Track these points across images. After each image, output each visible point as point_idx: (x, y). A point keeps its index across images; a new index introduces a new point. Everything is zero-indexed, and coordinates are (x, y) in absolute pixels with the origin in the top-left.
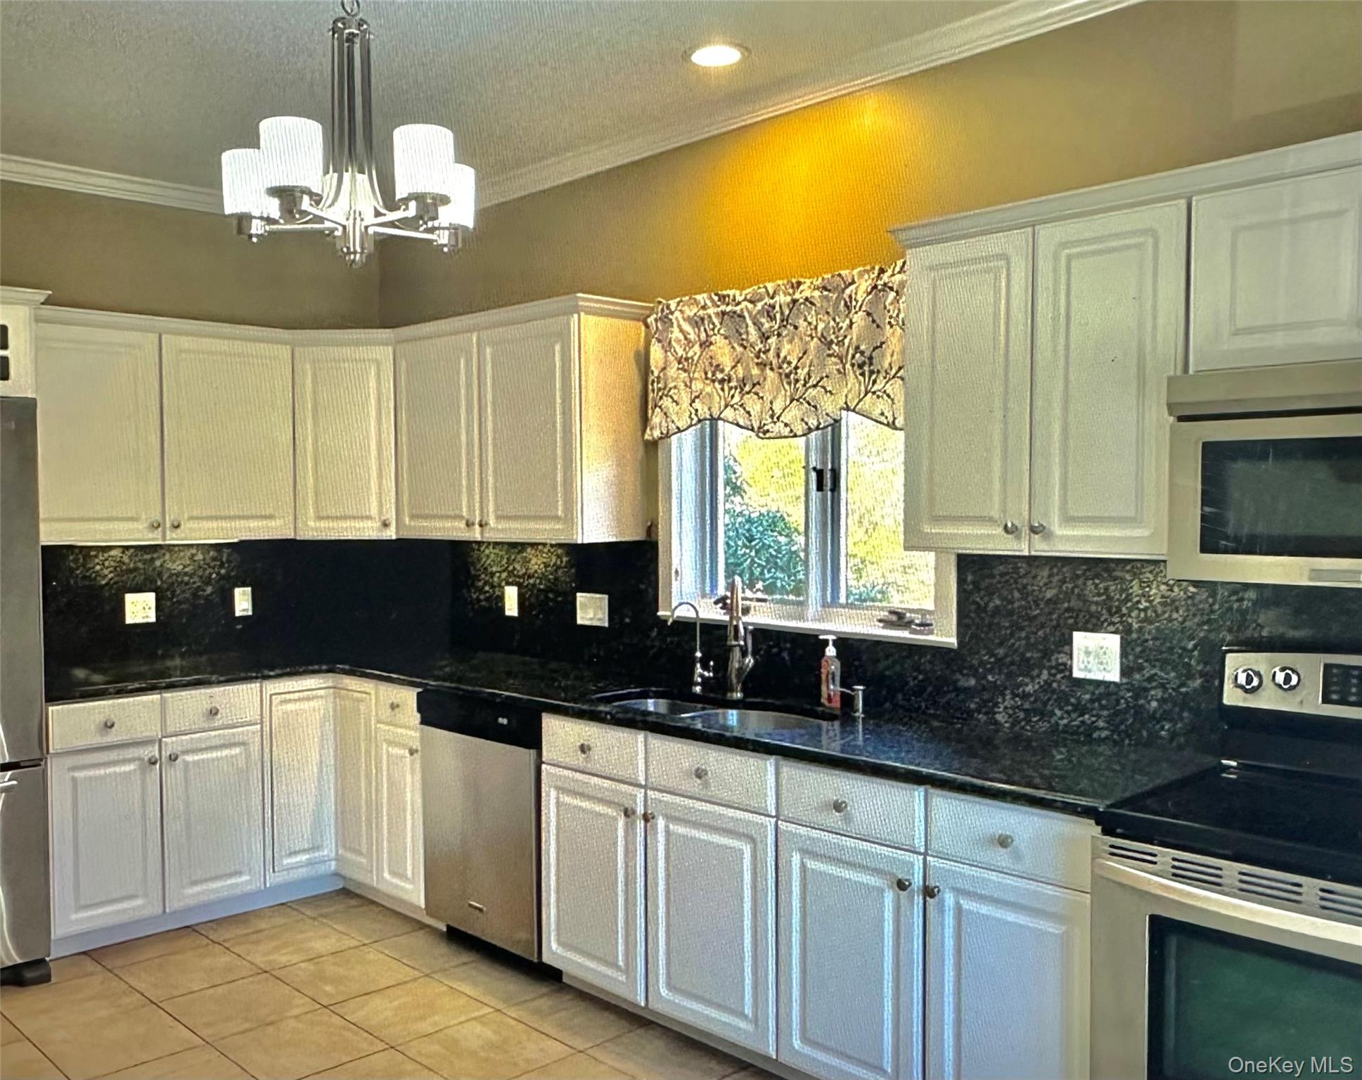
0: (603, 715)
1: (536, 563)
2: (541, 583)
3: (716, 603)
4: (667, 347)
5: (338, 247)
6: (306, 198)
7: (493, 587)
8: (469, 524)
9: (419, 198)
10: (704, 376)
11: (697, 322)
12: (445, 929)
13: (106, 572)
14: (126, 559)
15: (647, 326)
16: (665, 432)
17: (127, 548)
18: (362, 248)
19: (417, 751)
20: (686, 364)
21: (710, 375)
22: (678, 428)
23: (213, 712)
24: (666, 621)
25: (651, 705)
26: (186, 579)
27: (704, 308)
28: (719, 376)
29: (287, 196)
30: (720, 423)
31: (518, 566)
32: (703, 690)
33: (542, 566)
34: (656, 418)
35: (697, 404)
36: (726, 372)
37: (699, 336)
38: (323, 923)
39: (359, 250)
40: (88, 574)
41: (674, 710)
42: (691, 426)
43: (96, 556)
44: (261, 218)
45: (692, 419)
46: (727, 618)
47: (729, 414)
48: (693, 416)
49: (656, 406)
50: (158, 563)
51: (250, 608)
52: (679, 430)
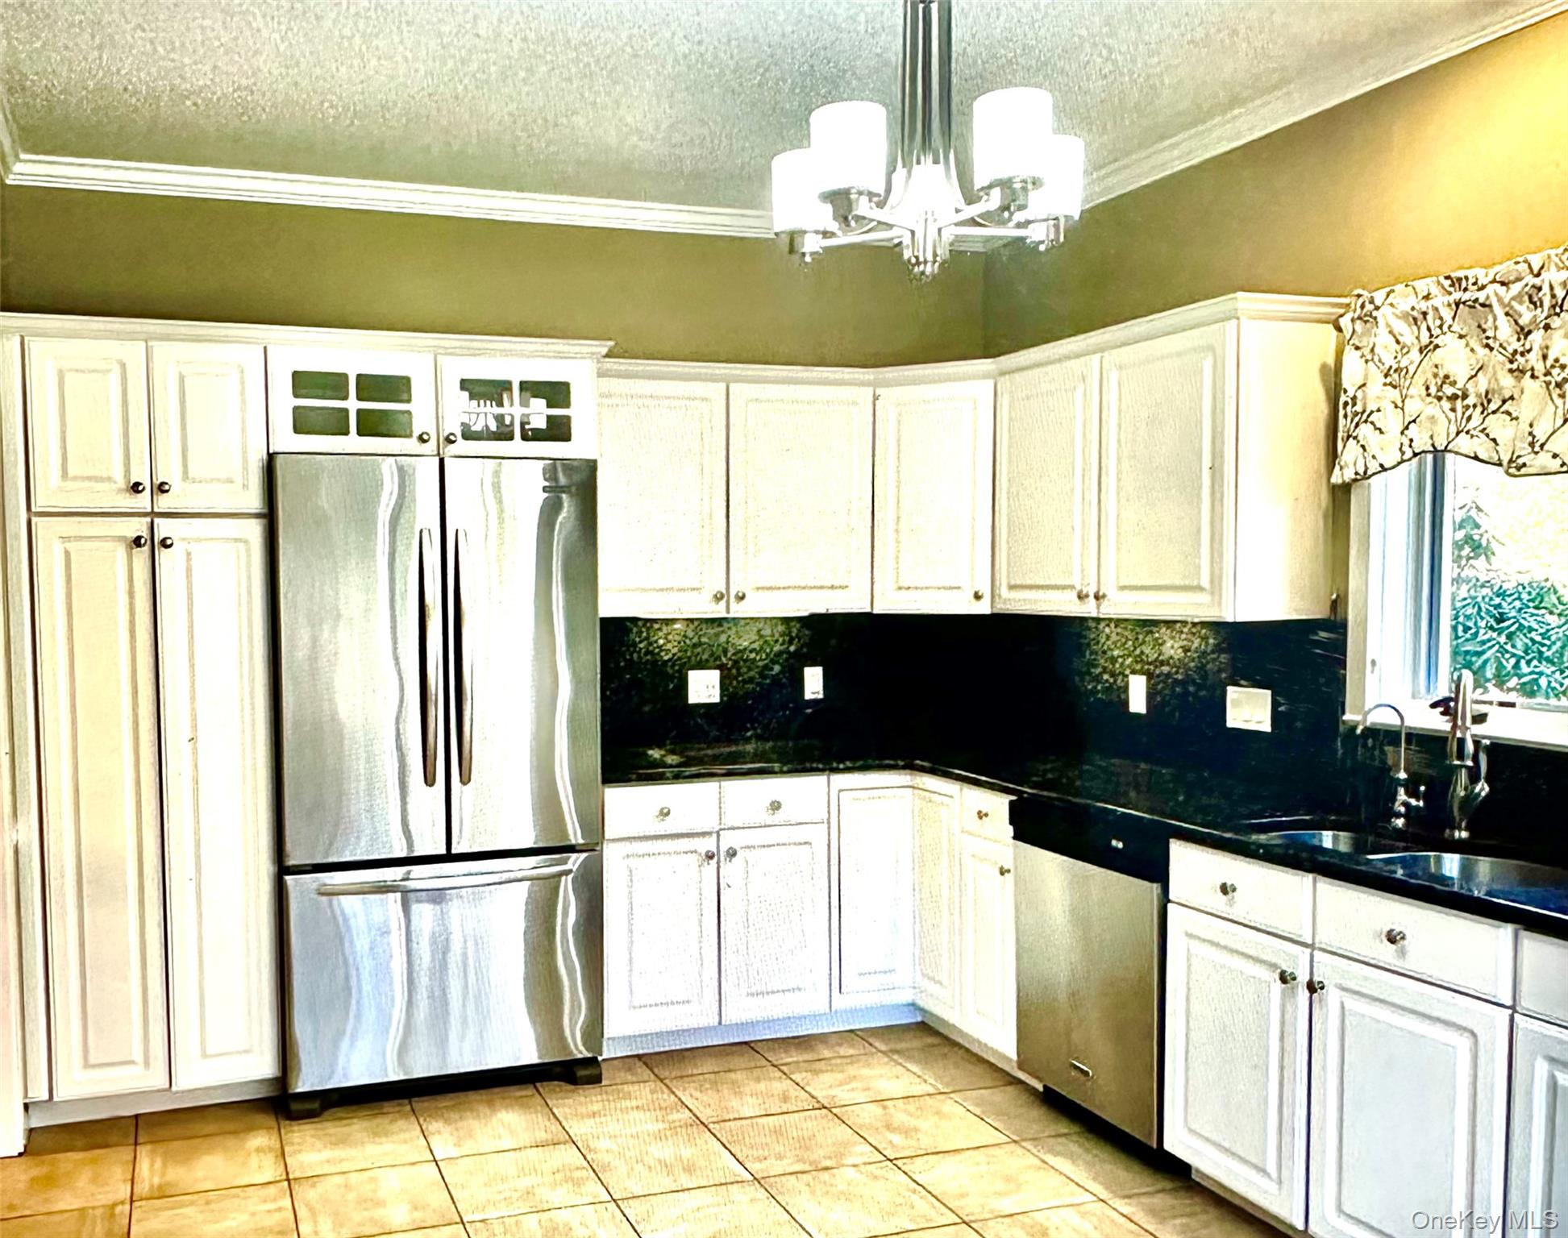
0: (1253, 847)
1: (1172, 648)
2: (1177, 673)
3: (1434, 706)
4: (1371, 356)
5: (906, 257)
6: (864, 199)
7: (1113, 675)
8: (1081, 597)
9: (1005, 184)
10: (1424, 393)
11: (1416, 319)
12: (1041, 1089)
13: (669, 646)
14: (690, 634)
15: (1339, 329)
16: (1361, 472)
17: (692, 620)
18: (935, 255)
19: (1009, 871)
20: (1396, 376)
21: (1433, 390)
22: (1381, 465)
23: (776, 806)
24: (1354, 728)
25: (1327, 839)
26: (753, 655)
27: (1427, 297)
28: (1449, 390)
29: (840, 201)
30: (1448, 456)
31: (1147, 650)
32: (1407, 824)
33: (1180, 650)
34: (1350, 454)
35: (1413, 431)
36: (1460, 385)
37: (1418, 338)
38: (895, 1061)
39: (930, 258)
40: (651, 648)
41: (1360, 847)
42: (1403, 461)
43: (660, 629)
44: (817, 232)
45: (1403, 453)
46: (1447, 727)
47: (1464, 443)
48: (1406, 448)
49: (1349, 437)
50: (723, 638)
51: (822, 692)
52: (1383, 469)
